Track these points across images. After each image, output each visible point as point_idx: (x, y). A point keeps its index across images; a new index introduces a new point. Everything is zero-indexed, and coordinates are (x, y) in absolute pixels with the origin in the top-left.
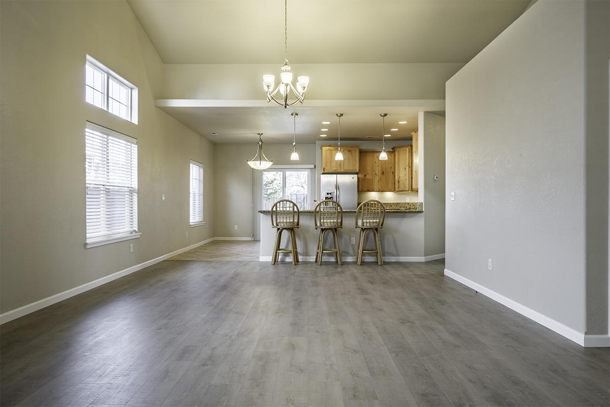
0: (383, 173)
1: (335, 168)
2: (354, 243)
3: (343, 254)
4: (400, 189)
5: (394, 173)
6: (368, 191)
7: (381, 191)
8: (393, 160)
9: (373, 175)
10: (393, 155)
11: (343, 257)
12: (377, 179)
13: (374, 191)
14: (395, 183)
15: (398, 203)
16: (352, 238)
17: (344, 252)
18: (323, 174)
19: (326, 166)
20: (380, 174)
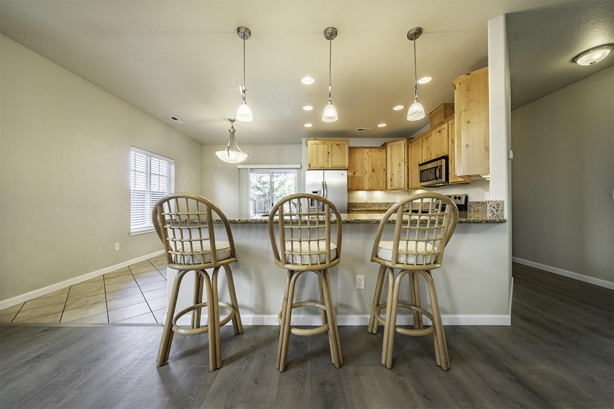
0: (373, 170)
1: (321, 164)
2: (362, 287)
3: (340, 309)
4: (392, 188)
5: (385, 170)
6: (358, 190)
7: (371, 190)
8: (385, 156)
9: (362, 173)
10: (384, 150)
11: (338, 317)
12: (367, 177)
13: (363, 190)
14: (386, 182)
15: (388, 203)
16: (358, 277)
17: (342, 305)
18: (309, 170)
19: (312, 161)
20: (370, 172)
